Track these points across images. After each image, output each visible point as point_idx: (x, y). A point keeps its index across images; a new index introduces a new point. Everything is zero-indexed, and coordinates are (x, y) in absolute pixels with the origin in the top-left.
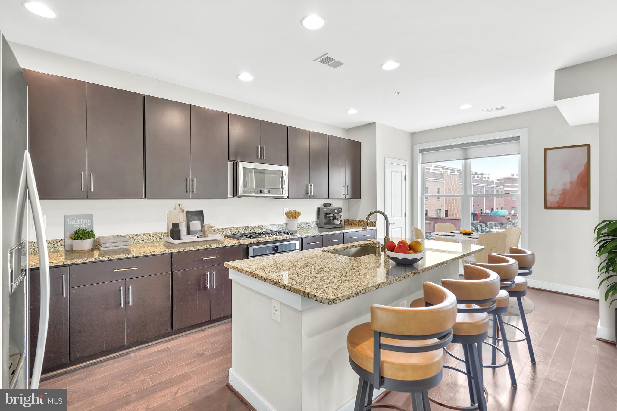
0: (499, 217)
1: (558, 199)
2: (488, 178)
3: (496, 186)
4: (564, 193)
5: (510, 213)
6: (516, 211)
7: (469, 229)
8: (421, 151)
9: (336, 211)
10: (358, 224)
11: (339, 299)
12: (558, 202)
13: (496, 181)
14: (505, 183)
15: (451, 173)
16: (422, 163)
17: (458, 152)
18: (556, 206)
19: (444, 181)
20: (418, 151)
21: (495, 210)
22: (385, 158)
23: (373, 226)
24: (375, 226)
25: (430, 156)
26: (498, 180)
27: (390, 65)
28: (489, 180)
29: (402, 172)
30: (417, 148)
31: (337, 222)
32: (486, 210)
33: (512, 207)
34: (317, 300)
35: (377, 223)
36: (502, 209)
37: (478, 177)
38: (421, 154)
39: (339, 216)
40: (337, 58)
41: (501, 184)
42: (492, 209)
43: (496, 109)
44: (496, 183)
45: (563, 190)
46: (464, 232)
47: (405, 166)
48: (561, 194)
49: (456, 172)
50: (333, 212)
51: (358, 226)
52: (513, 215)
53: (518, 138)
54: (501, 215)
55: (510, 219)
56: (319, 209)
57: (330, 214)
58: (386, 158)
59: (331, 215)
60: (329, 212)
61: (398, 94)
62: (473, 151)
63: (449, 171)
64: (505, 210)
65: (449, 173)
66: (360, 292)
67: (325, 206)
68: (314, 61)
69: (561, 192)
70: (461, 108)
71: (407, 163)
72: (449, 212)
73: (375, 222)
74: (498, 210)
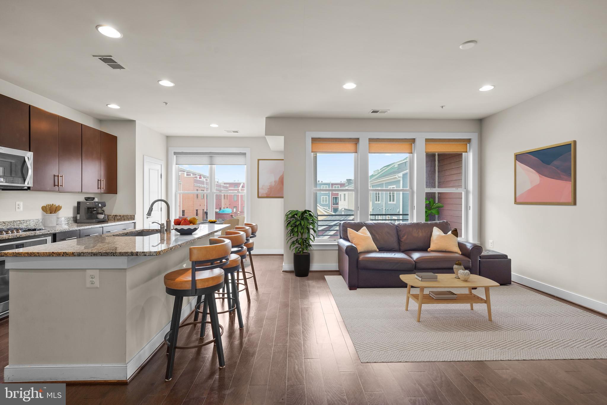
0: (225, 215)
1: (267, 192)
2: (217, 182)
3: (223, 189)
4: (271, 188)
5: (233, 211)
6: (237, 210)
7: (213, 219)
8: (175, 153)
9: (100, 205)
10: (114, 219)
11: (162, 252)
12: (266, 194)
13: (223, 185)
14: (229, 187)
15: (187, 175)
16: (176, 164)
17: (206, 159)
18: (265, 196)
19: (181, 183)
20: (173, 153)
21: (223, 209)
22: (143, 156)
23: (132, 220)
24: (134, 219)
25: (182, 158)
26: (224, 184)
27: (166, 83)
28: (218, 184)
29: (158, 170)
30: (172, 150)
31: (101, 217)
32: (216, 209)
33: (234, 207)
34: (145, 255)
35: (136, 217)
36: (227, 208)
37: (200, 178)
38: (175, 156)
39: (102, 210)
40: (119, 62)
41: (226, 187)
42: (220, 208)
43: (233, 132)
44: (224, 187)
45: (270, 186)
46: (211, 221)
47: (161, 165)
48: (268, 189)
49: (192, 174)
50: (97, 206)
51: (114, 221)
52: (235, 213)
53: (244, 154)
54: (227, 213)
55: (233, 216)
56: (79, 203)
57: (93, 208)
58: (145, 156)
59: (95, 209)
60: (91, 206)
61: (165, 104)
62: (217, 159)
63: (185, 174)
64: (229, 208)
65: (185, 175)
66: (173, 248)
67: (86, 200)
68: (93, 56)
69: (269, 187)
70: (211, 125)
71: (163, 163)
72: (185, 212)
73: (134, 216)
74: (225, 209)
